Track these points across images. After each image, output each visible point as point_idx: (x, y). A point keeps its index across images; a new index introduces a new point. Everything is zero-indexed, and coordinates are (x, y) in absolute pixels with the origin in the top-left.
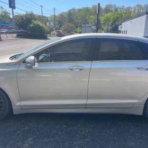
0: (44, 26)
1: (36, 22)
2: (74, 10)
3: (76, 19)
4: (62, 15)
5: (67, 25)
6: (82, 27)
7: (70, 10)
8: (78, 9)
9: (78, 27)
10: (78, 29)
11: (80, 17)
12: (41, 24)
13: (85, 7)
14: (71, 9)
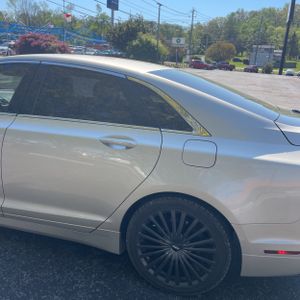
0: (161, 45)
1: (144, 37)
2: (241, 13)
3: (243, 32)
4: (213, 24)
5: (219, 46)
6: (252, 50)
7: (233, 14)
8: (252, 12)
9: (245, 50)
10: (245, 53)
11: (253, 29)
12: (154, 41)
13: (267, 7)
14: (235, 11)
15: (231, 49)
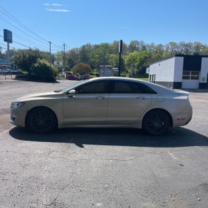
0: (52, 66)
1: (41, 61)
2: (89, 46)
3: (92, 57)
5: (80, 66)
6: (99, 68)
7: (84, 46)
8: (95, 45)
9: (95, 68)
10: (95, 70)
11: (98, 56)
12: (48, 64)
15: (88, 67)
